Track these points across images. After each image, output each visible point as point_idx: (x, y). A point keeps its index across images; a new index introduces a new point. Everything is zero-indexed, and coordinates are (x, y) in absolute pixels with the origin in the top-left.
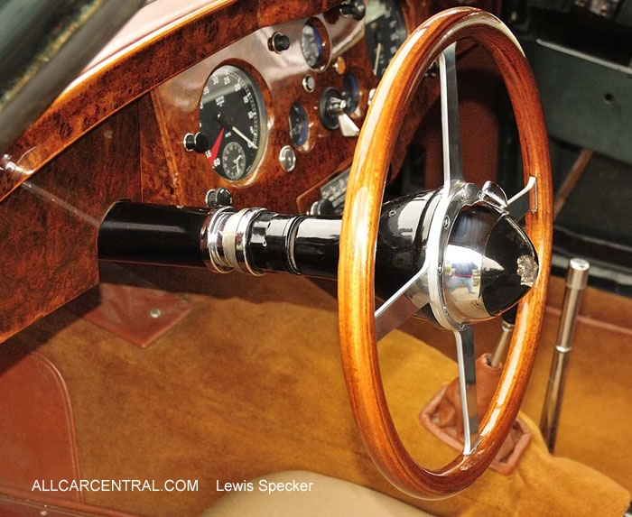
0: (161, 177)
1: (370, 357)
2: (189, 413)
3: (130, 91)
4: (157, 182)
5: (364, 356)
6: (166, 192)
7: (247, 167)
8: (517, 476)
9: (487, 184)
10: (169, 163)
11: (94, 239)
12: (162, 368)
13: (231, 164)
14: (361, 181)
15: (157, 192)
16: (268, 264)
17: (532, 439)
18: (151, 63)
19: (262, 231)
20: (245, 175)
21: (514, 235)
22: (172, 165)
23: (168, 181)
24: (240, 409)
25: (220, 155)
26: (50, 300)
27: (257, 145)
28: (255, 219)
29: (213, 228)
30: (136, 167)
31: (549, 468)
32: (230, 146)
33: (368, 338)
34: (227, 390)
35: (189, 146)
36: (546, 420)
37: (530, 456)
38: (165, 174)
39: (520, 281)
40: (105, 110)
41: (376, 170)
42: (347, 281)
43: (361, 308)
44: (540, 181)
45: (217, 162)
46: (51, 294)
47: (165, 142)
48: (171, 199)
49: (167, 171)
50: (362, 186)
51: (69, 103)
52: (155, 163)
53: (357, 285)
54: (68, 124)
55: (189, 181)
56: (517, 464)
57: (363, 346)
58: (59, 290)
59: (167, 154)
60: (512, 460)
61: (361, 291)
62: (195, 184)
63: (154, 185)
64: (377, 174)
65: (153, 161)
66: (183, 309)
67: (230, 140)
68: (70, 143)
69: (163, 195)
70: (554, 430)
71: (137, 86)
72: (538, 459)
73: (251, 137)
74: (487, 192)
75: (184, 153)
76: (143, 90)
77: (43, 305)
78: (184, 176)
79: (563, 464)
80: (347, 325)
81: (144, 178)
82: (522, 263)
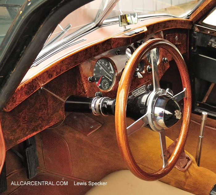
0: (82, 89)
1: (125, 140)
2: (99, 154)
3: (71, 65)
4: (81, 90)
5: (123, 140)
6: (83, 93)
7: (109, 86)
8: (187, 172)
9: (168, 89)
10: (84, 85)
11: (63, 106)
12: (92, 141)
13: (104, 85)
14: (121, 87)
15: (81, 93)
16: (107, 113)
17: (192, 162)
18: (77, 57)
19: (106, 103)
20: (108, 88)
21: (174, 104)
22: (85, 86)
23: (84, 90)
24: (112, 153)
25: (101, 83)
26: (50, 123)
27: (113, 80)
28: (104, 100)
29: (93, 103)
30: (76, 86)
31: (197, 170)
32: (104, 81)
33: (124, 134)
34: (108, 147)
35: (90, 80)
36: (197, 156)
37: (191, 167)
38: (83, 88)
39: (176, 118)
40: (63, 70)
41: (126, 84)
42: (117, 118)
43: (121, 125)
44: (187, 89)
45: (100, 85)
46: (50, 121)
47: (83, 79)
48: (85, 95)
49: (84, 87)
50: (122, 89)
51: (51, 68)
52: (80, 85)
53: (120, 119)
54: (51, 74)
55: (90, 90)
56: (187, 169)
57: (123, 137)
58: (53, 120)
59: (83, 83)
60: (186, 168)
61: (121, 120)
62: (92, 91)
63: (80, 91)
64: (126, 85)
65: (80, 84)
66: (99, 126)
67: (104, 79)
68: (52, 79)
69: (83, 94)
70: (199, 159)
71: (73, 64)
72: (194, 167)
73: (110, 78)
74: (167, 92)
75: (88, 83)
76: (75, 65)
77: (47, 124)
78: (89, 89)
79: (201, 168)
80: (118, 131)
81: (78, 89)
82: (176, 112)
